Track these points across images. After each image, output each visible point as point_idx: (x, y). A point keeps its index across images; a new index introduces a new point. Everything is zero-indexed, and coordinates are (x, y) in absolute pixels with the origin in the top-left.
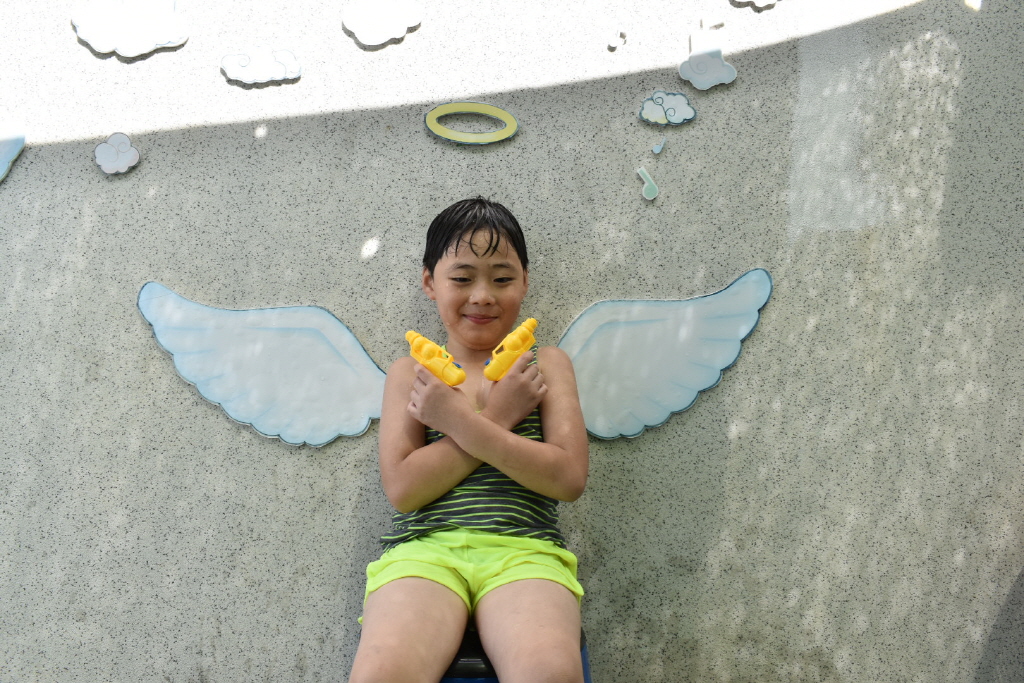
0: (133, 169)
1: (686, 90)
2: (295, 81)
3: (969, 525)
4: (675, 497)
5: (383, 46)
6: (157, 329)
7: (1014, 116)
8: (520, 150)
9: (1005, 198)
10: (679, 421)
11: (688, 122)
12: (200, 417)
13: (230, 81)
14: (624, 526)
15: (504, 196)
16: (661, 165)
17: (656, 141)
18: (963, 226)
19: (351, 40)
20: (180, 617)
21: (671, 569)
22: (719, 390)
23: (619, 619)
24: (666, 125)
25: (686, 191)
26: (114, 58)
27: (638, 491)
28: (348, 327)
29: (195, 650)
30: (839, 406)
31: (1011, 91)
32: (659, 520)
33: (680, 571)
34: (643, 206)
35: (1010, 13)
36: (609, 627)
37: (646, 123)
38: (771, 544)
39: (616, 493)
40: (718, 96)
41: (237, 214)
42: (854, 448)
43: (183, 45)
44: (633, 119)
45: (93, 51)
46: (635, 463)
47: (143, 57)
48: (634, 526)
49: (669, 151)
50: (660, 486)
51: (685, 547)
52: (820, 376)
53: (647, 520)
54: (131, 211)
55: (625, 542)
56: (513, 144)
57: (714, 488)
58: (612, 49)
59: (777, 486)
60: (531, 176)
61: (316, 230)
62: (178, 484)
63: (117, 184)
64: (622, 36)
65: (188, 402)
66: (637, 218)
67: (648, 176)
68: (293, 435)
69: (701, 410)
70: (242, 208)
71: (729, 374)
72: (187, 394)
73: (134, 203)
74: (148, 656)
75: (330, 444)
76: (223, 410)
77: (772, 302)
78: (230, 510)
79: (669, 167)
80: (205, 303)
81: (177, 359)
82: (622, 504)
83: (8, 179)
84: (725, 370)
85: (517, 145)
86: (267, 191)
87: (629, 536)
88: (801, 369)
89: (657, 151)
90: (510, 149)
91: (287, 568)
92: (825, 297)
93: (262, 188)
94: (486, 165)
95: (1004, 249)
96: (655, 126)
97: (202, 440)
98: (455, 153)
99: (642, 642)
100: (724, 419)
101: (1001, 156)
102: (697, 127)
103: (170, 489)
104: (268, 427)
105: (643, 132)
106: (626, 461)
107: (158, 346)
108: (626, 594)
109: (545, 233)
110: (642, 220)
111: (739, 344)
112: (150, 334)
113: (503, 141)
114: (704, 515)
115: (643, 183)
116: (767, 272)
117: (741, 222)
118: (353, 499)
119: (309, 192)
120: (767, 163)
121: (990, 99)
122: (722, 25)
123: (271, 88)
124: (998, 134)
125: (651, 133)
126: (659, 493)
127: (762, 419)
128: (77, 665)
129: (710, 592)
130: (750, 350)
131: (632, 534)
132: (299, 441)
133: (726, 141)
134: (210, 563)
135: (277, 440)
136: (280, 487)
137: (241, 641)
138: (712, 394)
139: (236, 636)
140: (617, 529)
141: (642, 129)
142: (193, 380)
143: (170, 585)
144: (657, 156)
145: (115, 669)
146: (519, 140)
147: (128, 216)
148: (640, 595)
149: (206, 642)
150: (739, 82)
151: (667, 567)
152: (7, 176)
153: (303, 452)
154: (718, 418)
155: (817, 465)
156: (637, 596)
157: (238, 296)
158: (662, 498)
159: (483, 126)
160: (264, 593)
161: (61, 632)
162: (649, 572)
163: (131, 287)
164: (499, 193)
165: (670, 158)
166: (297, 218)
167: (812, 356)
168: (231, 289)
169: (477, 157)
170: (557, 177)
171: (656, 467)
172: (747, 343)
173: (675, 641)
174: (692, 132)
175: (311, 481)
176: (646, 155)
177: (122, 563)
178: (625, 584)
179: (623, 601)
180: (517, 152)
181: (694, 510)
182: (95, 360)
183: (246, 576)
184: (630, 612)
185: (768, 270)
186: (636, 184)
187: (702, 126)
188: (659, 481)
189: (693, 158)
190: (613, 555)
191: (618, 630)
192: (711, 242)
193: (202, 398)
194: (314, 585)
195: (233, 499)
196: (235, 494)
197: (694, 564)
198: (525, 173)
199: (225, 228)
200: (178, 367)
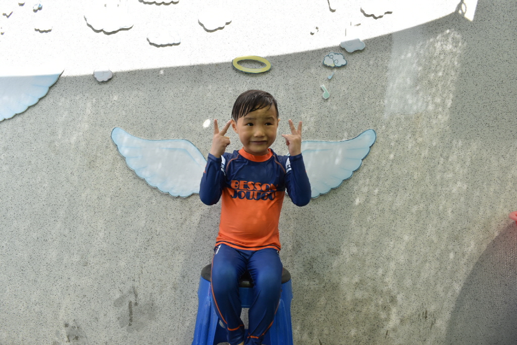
0: (110, 80)
1: (343, 52)
2: (178, 44)
3: (455, 240)
4: (331, 224)
5: (216, 30)
6: (119, 147)
7: (485, 66)
9: (479, 102)
10: (334, 192)
11: (343, 66)
12: (136, 184)
13: (151, 44)
14: (310, 235)
16: (331, 84)
17: (329, 74)
18: (460, 114)
19: (202, 27)
20: (126, 265)
21: (329, 253)
22: (351, 180)
23: (306, 273)
24: (334, 67)
25: (341, 96)
26: (102, 32)
27: (316, 220)
28: (198, 149)
29: (132, 279)
30: (402, 188)
31: (484, 56)
32: (324, 233)
33: (333, 254)
34: (323, 101)
35: (487, 21)
36: (302, 276)
37: (326, 66)
38: (371, 244)
39: (307, 221)
40: (357, 55)
41: (153, 100)
43: (131, 28)
44: (320, 64)
45: (93, 29)
46: (315, 209)
47: (114, 32)
48: (314, 235)
49: (335, 78)
50: (325, 219)
51: (335, 244)
52: (395, 175)
53: (319, 233)
55: (310, 241)
56: (269, 73)
57: (348, 220)
58: (312, 34)
59: (375, 221)
61: (185, 108)
62: (126, 211)
63: (103, 86)
64: (317, 28)
65: (131, 178)
66: (320, 107)
67: (325, 88)
68: (174, 193)
69: (344, 188)
70: (155, 97)
71: (356, 173)
72: (131, 174)
73: (110, 94)
74: (112, 281)
75: (189, 197)
76: (145, 181)
77: (376, 143)
78: (148, 222)
79: (335, 85)
80: (139, 137)
81: (126, 159)
82: (309, 226)
83: (58, 83)
84: (354, 172)
85: (271, 74)
86: (165, 91)
87: (312, 239)
89: (330, 78)
90: (267, 75)
91: (170, 247)
92: (399, 142)
93: (164, 89)
94: (257, 82)
95: (477, 124)
96: (329, 67)
97: (136, 194)
98: (244, 77)
99: (315, 283)
100: (353, 192)
101: (478, 84)
102: (347, 68)
103: (123, 213)
104: (164, 188)
105: (324, 69)
106: (311, 208)
107: (119, 154)
108: (310, 263)
110: (322, 107)
111: (361, 161)
112: (116, 149)
113: (265, 72)
114: (343, 232)
115: (323, 91)
116: (374, 131)
117: (364, 109)
118: (198, 220)
119: (183, 92)
120: (377, 84)
121: (475, 59)
122: (360, 24)
123: (168, 47)
124: (478, 74)
125: (327, 70)
126: (325, 222)
130: (366, 163)
132: (176, 195)
133: (359, 74)
135: (168, 194)
136: (168, 214)
137: (151, 276)
138: (349, 181)
139: (149, 274)
140: (307, 236)
141: (324, 68)
142: (134, 169)
144: (330, 80)
146: (271, 72)
147: (108, 99)
149: (137, 276)
150: (366, 49)
151: (327, 252)
152: (57, 81)
153: (178, 199)
154: (351, 191)
155: (392, 212)
156: (314, 264)
157: (153, 134)
158: (326, 224)
159: (257, 65)
160: (160, 257)
161: (77, 270)
162: (319, 254)
163: (108, 129)
165: (335, 82)
166: (178, 102)
168: (150, 131)
169: (254, 79)
170: (287, 88)
171: (324, 211)
172: (365, 160)
173: (329, 283)
174: (345, 70)
175: (181, 212)
176: (325, 80)
177: (103, 243)
178: (309, 258)
179: (308, 266)
180: (271, 77)
181: (339, 229)
182: (93, 159)
183: (153, 250)
184: (311, 270)
185: (375, 130)
186: (320, 92)
187: (349, 68)
188: (325, 216)
189: (345, 81)
190: (305, 246)
191: (306, 277)
192: (351, 117)
193: (137, 176)
194: (181, 254)
195: (149, 218)
196: (150, 216)
197: (338, 251)
198: (274, 86)
199: (148, 106)
200: (127, 163)
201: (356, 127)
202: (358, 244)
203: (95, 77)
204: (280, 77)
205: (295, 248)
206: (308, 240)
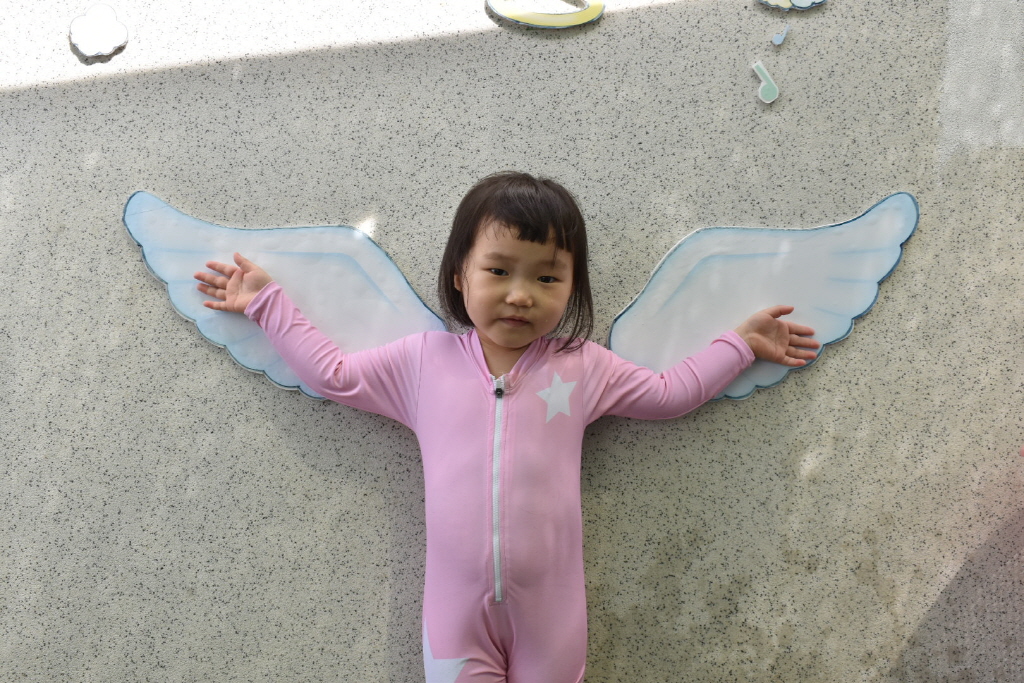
0: (118, 50)
4: (791, 476)
6: (146, 250)
8: (606, 37)
10: (798, 380)
11: (816, 6)
12: (200, 362)
14: (727, 510)
15: (585, 93)
16: (782, 60)
17: (777, 29)
20: (170, 612)
21: (785, 566)
22: (848, 344)
23: (718, 627)
24: (790, 9)
25: (812, 93)
27: (746, 467)
28: (387, 254)
30: (999, 367)
32: (771, 506)
33: (794, 569)
34: (759, 112)
36: (707, 636)
37: (766, 7)
38: (911, 538)
39: (718, 468)
41: (251, 109)
42: (1017, 420)
46: (743, 432)
48: (740, 510)
49: (792, 42)
50: (773, 461)
51: (802, 539)
52: (976, 329)
53: (755, 504)
54: (117, 102)
55: (729, 531)
56: (597, 29)
57: (840, 465)
59: (919, 466)
60: (620, 71)
61: (349, 131)
62: (170, 445)
63: (100, 68)
65: (185, 344)
66: (750, 126)
67: (766, 72)
69: (826, 367)
70: (257, 101)
71: (862, 324)
72: (185, 334)
73: (121, 94)
74: (128, 660)
76: (229, 354)
77: (917, 235)
78: (236, 479)
79: (793, 63)
80: (209, 219)
81: (170, 288)
82: (725, 483)
84: (859, 318)
85: (601, 30)
86: (288, 82)
87: (734, 523)
88: (952, 320)
89: (777, 43)
90: (592, 35)
91: (305, 553)
92: (985, 231)
93: (282, 77)
94: (563, 55)
96: (776, 10)
97: (201, 392)
98: (524, 38)
99: (746, 656)
100: (854, 380)
102: (828, 13)
103: (161, 451)
105: (760, 17)
106: (731, 429)
108: (728, 596)
109: (635, 142)
110: (758, 128)
111: (876, 286)
112: (138, 256)
113: (584, 25)
114: (827, 500)
115: (760, 82)
116: (910, 196)
117: (881, 133)
118: (390, 469)
119: (340, 84)
120: (916, 61)
125: (770, 20)
126: (772, 471)
127: (901, 381)
128: (39, 670)
129: (833, 595)
130: (889, 294)
131: (737, 521)
133: (864, 31)
134: (208, 545)
137: (245, 644)
138: (841, 348)
139: (241, 637)
140: (719, 514)
141: (759, 14)
143: (159, 572)
144: (778, 48)
145: (87, 675)
146: (604, 25)
147: (113, 109)
148: (745, 597)
151: (780, 563)
153: (329, 408)
154: (847, 378)
155: (970, 440)
156: (742, 599)
157: (250, 212)
158: (775, 478)
160: (276, 583)
161: (19, 628)
162: (757, 570)
163: (115, 198)
164: (579, 90)
165: (794, 52)
166: (325, 116)
167: (967, 304)
168: (242, 202)
169: (552, 45)
170: (652, 71)
171: (768, 438)
172: (887, 286)
173: (787, 656)
174: (822, 20)
175: (338, 445)
176: (764, 46)
177: (98, 543)
178: (726, 582)
179: (724, 605)
180: (603, 40)
181: (815, 493)
182: (68, 288)
183: (254, 562)
184: (733, 618)
185: (914, 195)
186: (751, 83)
187: (834, 12)
188: (772, 455)
189: (823, 52)
190: (712, 546)
191: (717, 640)
192: (843, 158)
193: (202, 338)
194: (339, 574)
195: (239, 466)
196: (242, 459)
197: (814, 559)
198: (612, 65)
199: (234, 127)
200: (173, 300)
201: (860, 186)
202: (871, 536)
203: (74, 41)
204: (629, 39)
205: (684, 552)
206: (722, 528)
